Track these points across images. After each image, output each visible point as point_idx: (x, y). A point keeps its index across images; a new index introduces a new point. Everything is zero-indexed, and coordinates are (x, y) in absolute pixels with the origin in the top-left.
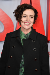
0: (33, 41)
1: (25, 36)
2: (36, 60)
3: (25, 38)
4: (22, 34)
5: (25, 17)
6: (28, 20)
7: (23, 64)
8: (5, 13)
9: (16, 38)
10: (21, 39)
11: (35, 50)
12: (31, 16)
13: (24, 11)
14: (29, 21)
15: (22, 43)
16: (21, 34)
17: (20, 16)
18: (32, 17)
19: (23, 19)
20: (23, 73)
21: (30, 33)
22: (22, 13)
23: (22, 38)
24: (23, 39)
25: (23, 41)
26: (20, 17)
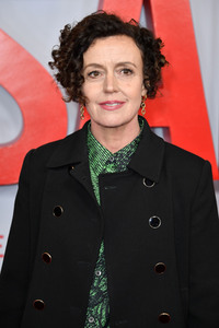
0: (149, 182)
1: (108, 162)
2: (160, 269)
3: (109, 170)
4: (96, 153)
7: (104, 289)
8: (29, 55)
10: (94, 176)
11: (155, 222)
15: (97, 192)
16: (92, 151)
17: (72, 75)
21: (132, 147)
22: (82, 60)
23: (95, 170)
24: (103, 177)
25: (99, 184)
26: (72, 80)
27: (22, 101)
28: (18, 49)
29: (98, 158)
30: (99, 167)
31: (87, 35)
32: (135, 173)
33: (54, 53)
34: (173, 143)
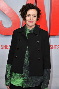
1: (29, 31)
5: (29, 16)
6: (31, 19)
8: (13, 10)
10: (26, 34)
12: (34, 15)
15: (27, 37)
19: (27, 18)
20: (28, 61)
22: (26, 13)
23: (27, 33)
25: (28, 35)
27: (12, 19)
28: (11, 9)
29: (27, 31)
30: (27, 32)
32: (34, 33)
34: (40, 28)
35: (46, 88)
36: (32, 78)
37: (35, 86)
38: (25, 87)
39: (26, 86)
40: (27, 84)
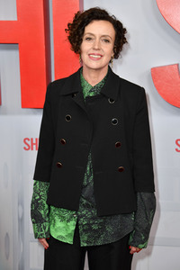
1: (91, 91)
3: (91, 95)
6: (96, 47)
9: (73, 96)
12: (104, 36)
13: (87, 25)
14: (99, 49)
18: (107, 41)
29: (85, 89)
30: (86, 93)
31: (89, 18)
33: (69, 25)
35: (143, 243)
36: (102, 221)
37: (111, 240)
38: (85, 245)
39: (87, 242)
40: (89, 237)
